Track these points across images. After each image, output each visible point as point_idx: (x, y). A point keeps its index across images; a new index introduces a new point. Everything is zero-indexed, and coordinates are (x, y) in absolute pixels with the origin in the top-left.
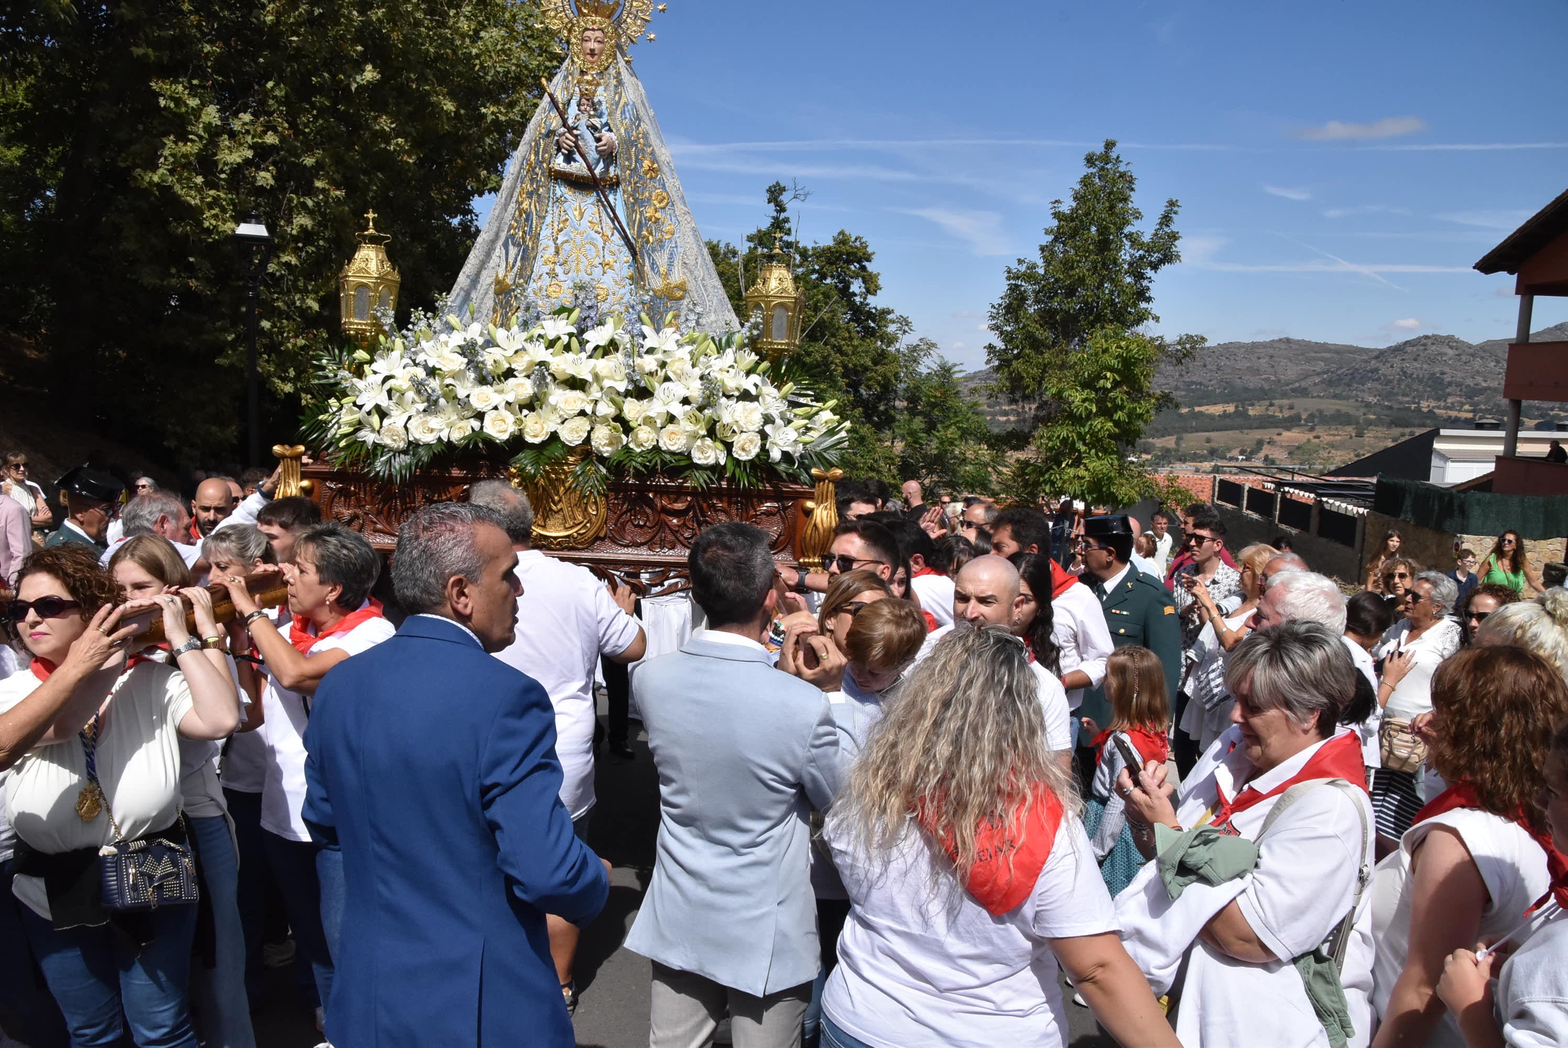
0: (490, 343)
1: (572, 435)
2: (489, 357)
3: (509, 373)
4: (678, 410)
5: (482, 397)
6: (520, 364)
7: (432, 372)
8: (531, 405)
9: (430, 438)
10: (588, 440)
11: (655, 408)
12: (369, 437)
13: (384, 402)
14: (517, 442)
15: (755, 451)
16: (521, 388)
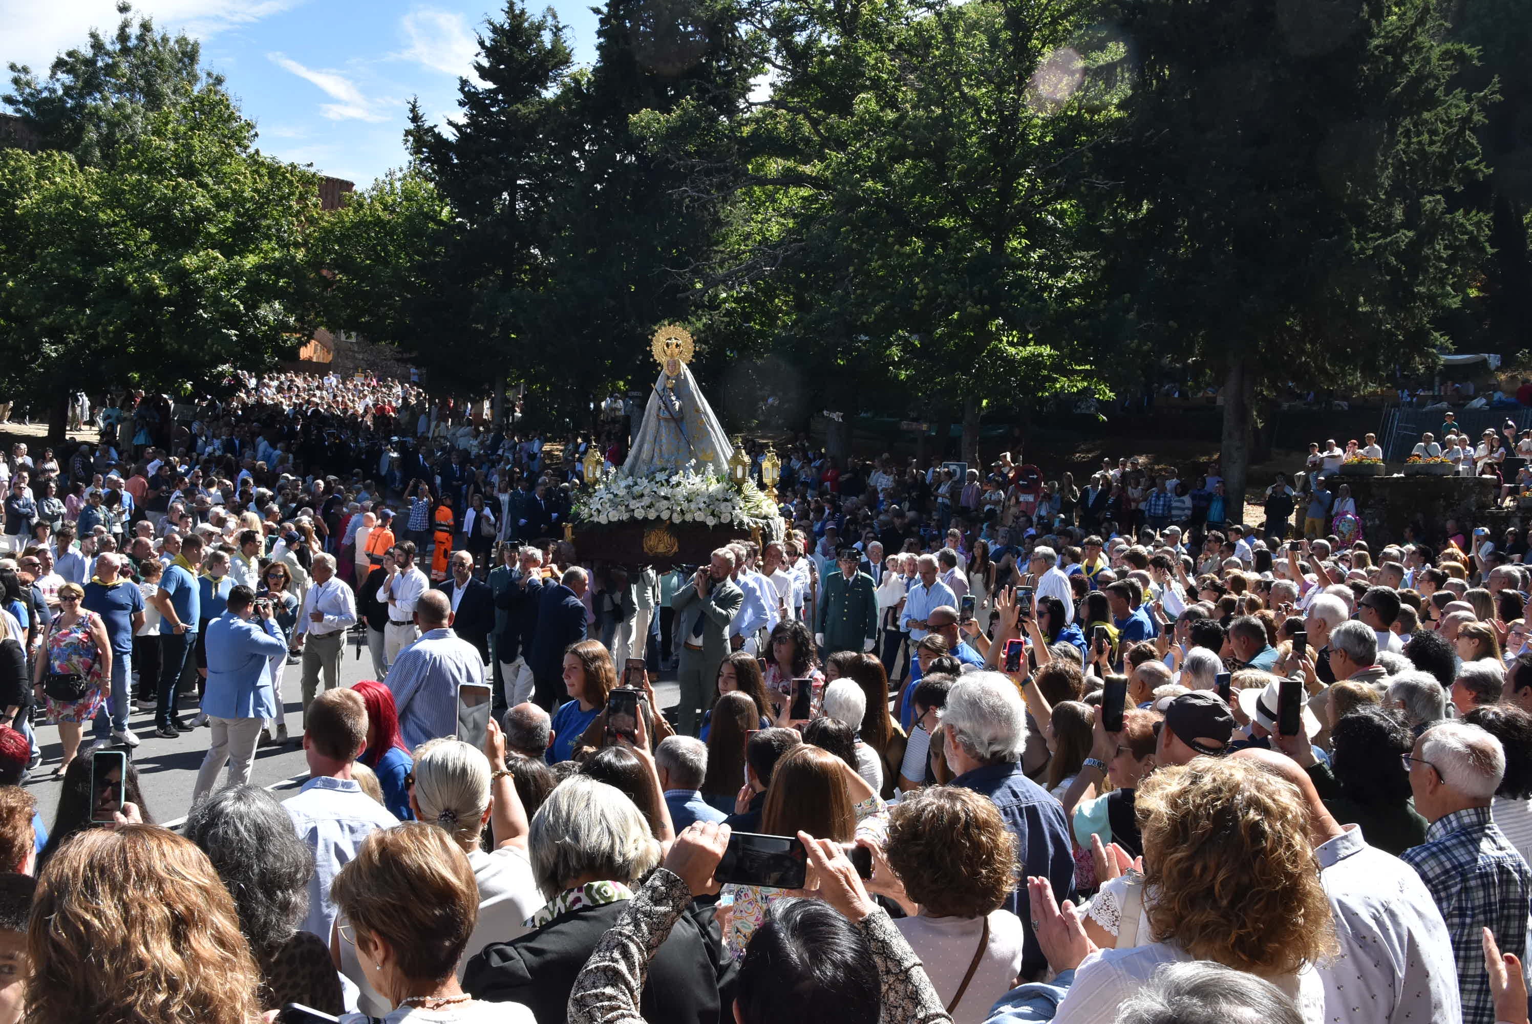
0: (636, 484)
1: (665, 515)
2: (637, 489)
3: (642, 495)
4: (702, 505)
5: (633, 504)
6: (646, 492)
7: (616, 495)
8: (651, 506)
9: (616, 519)
10: (670, 518)
11: (693, 506)
12: (596, 519)
13: (600, 507)
14: (646, 519)
15: (728, 520)
16: (646, 501)
